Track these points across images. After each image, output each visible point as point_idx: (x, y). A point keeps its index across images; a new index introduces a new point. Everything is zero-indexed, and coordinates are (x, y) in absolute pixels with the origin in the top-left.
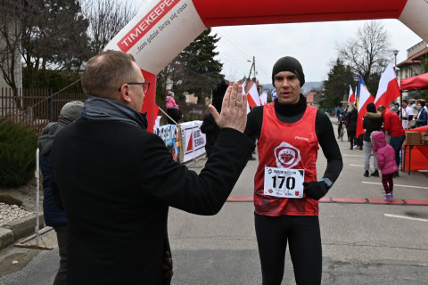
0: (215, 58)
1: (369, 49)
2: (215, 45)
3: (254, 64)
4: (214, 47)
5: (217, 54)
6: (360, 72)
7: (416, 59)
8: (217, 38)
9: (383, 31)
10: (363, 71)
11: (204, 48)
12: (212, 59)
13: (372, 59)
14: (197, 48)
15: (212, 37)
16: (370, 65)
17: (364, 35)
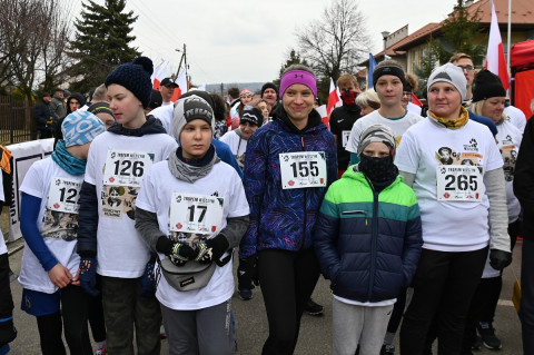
0: (131, 45)
1: (339, 35)
2: (130, 26)
3: (184, 54)
4: (129, 30)
5: (134, 38)
6: (327, 66)
7: (399, 49)
8: (133, 16)
9: (356, 12)
10: (331, 65)
11: (115, 30)
12: (126, 47)
13: (341, 49)
14: (105, 31)
15: (126, 16)
16: (339, 57)
17: (331, 17)
